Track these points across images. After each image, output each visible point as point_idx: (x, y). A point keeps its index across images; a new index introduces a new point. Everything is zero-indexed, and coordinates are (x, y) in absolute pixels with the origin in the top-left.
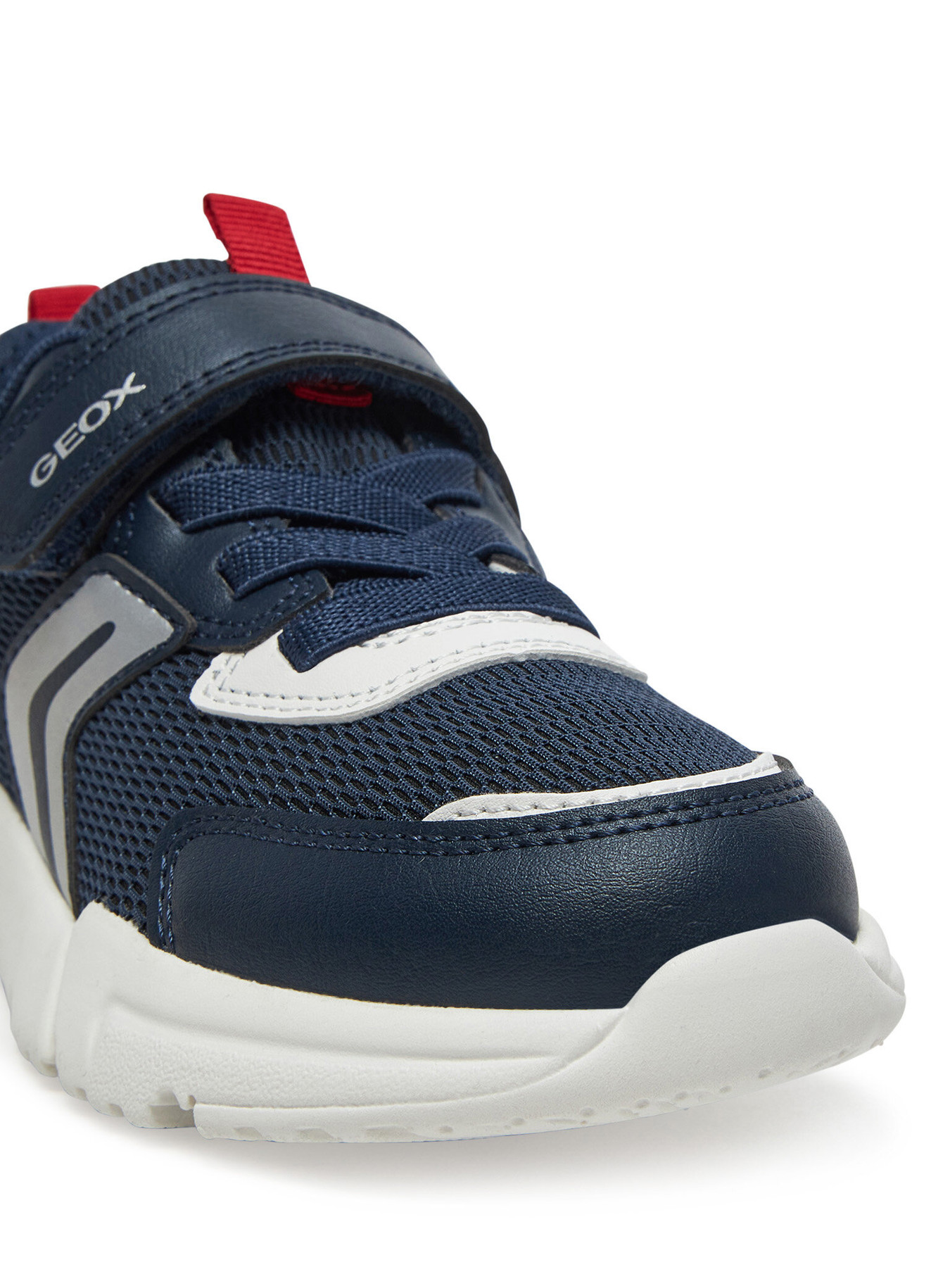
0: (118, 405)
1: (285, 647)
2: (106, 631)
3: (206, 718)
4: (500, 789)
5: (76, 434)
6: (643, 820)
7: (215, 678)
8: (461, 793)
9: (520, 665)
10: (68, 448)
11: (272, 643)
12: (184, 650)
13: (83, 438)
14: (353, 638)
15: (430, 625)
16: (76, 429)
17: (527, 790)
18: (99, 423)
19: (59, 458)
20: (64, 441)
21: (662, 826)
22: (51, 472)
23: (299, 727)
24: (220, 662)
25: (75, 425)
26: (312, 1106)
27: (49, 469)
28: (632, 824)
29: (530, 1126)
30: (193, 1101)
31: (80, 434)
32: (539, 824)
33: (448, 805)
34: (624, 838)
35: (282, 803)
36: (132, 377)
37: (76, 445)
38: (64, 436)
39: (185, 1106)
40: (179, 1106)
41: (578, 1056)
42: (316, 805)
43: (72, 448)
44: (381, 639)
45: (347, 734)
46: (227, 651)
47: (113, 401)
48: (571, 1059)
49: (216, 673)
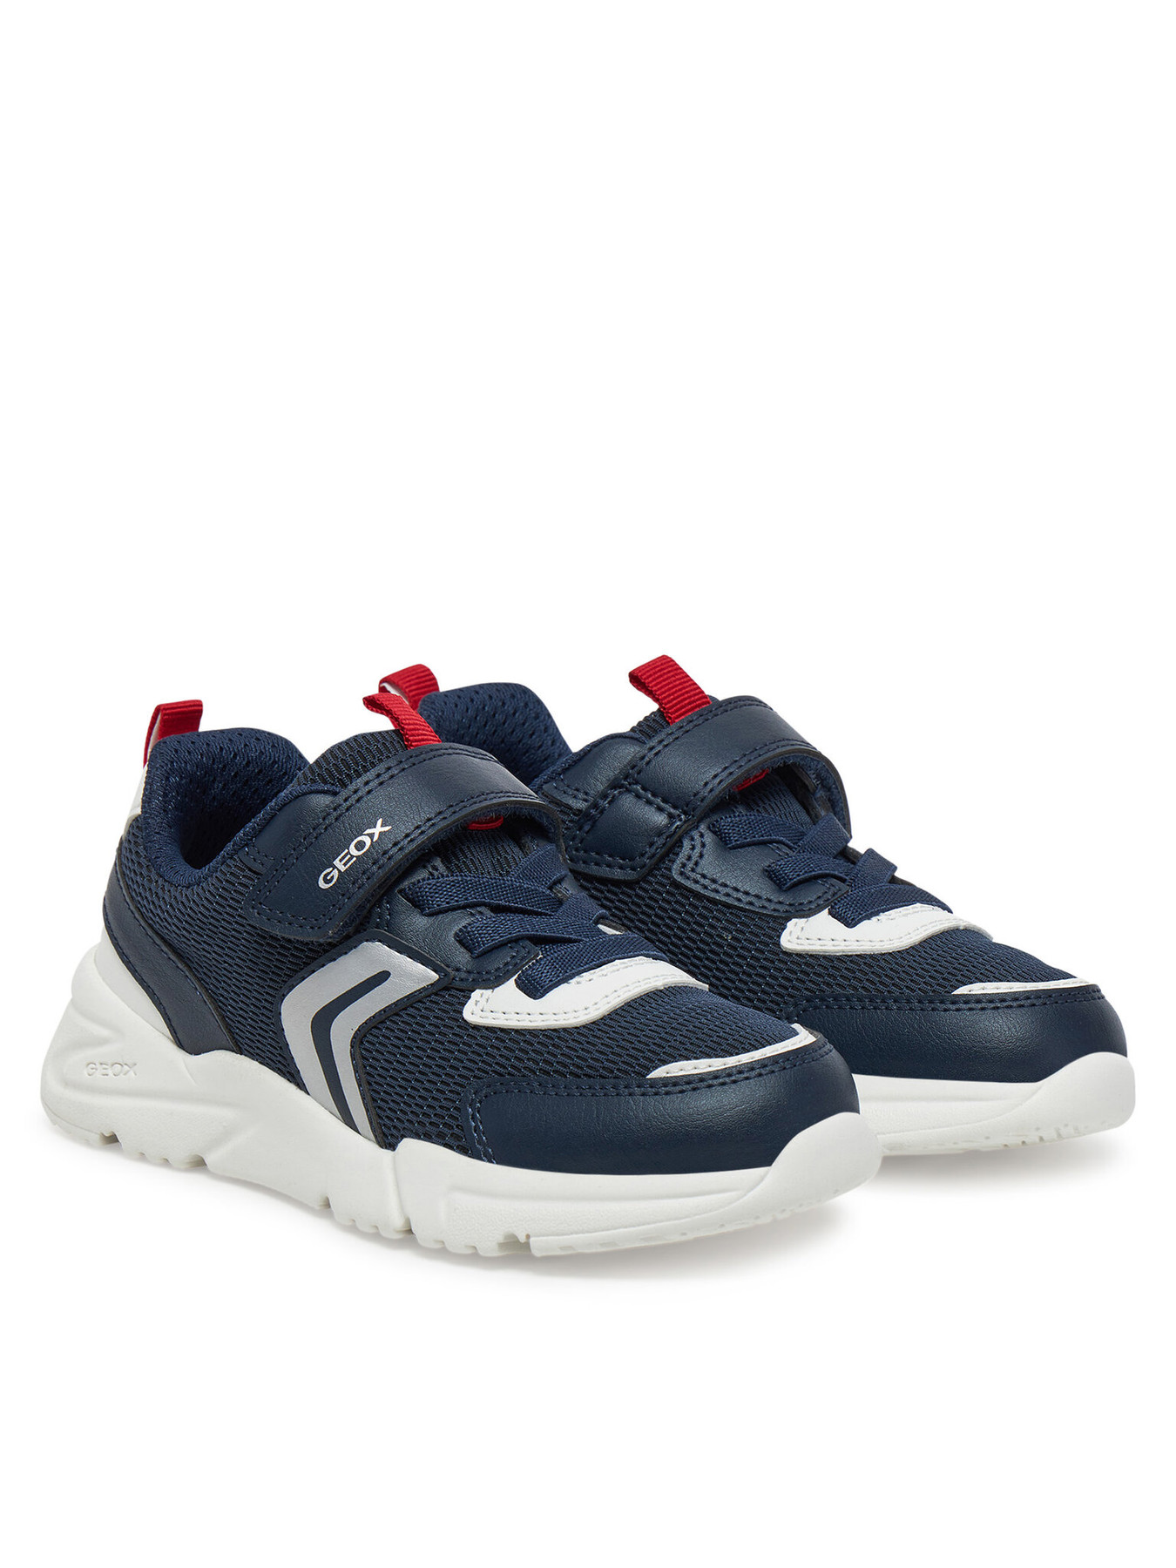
0: (375, 838)
1: (520, 985)
2: (383, 976)
3: (476, 1027)
4: (688, 1059)
5: (349, 856)
6: (745, 1075)
7: (476, 1004)
8: (665, 1062)
9: (661, 991)
10: (345, 865)
11: (512, 982)
12: (446, 989)
13: (355, 859)
14: (562, 979)
15: (602, 970)
16: (348, 853)
17: (702, 1058)
18: (365, 850)
19: (339, 871)
20: (341, 861)
21: (755, 1077)
22: (335, 880)
23: (545, 1030)
24: (476, 995)
25: (347, 851)
26: (608, 1230)
27: (333, 877)
28: (727, 1080)
29: (729, 1228)
30: (528, 1237)
31: (352, 857)
32: (715, 1075)
33: (659, 1069)
34: (760, 1079)
35: (547, 1073)
36: (380, 822)
37: (350, 863)
38: (340, 857)
39: (522, 1239)
40: (519, 1241)
41: (752, 1189)
42: (571, 1073)
43: (348, 865)
44: (577, 979)
45: (578, 1033)
46: (480, 988)
47: (371, 836)
48: (749, 1191)
49: (477, 1002)
